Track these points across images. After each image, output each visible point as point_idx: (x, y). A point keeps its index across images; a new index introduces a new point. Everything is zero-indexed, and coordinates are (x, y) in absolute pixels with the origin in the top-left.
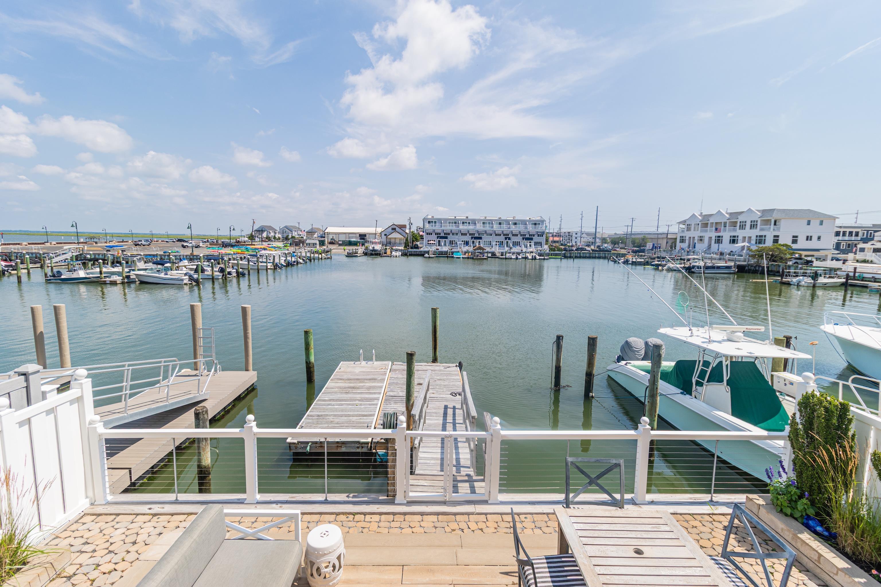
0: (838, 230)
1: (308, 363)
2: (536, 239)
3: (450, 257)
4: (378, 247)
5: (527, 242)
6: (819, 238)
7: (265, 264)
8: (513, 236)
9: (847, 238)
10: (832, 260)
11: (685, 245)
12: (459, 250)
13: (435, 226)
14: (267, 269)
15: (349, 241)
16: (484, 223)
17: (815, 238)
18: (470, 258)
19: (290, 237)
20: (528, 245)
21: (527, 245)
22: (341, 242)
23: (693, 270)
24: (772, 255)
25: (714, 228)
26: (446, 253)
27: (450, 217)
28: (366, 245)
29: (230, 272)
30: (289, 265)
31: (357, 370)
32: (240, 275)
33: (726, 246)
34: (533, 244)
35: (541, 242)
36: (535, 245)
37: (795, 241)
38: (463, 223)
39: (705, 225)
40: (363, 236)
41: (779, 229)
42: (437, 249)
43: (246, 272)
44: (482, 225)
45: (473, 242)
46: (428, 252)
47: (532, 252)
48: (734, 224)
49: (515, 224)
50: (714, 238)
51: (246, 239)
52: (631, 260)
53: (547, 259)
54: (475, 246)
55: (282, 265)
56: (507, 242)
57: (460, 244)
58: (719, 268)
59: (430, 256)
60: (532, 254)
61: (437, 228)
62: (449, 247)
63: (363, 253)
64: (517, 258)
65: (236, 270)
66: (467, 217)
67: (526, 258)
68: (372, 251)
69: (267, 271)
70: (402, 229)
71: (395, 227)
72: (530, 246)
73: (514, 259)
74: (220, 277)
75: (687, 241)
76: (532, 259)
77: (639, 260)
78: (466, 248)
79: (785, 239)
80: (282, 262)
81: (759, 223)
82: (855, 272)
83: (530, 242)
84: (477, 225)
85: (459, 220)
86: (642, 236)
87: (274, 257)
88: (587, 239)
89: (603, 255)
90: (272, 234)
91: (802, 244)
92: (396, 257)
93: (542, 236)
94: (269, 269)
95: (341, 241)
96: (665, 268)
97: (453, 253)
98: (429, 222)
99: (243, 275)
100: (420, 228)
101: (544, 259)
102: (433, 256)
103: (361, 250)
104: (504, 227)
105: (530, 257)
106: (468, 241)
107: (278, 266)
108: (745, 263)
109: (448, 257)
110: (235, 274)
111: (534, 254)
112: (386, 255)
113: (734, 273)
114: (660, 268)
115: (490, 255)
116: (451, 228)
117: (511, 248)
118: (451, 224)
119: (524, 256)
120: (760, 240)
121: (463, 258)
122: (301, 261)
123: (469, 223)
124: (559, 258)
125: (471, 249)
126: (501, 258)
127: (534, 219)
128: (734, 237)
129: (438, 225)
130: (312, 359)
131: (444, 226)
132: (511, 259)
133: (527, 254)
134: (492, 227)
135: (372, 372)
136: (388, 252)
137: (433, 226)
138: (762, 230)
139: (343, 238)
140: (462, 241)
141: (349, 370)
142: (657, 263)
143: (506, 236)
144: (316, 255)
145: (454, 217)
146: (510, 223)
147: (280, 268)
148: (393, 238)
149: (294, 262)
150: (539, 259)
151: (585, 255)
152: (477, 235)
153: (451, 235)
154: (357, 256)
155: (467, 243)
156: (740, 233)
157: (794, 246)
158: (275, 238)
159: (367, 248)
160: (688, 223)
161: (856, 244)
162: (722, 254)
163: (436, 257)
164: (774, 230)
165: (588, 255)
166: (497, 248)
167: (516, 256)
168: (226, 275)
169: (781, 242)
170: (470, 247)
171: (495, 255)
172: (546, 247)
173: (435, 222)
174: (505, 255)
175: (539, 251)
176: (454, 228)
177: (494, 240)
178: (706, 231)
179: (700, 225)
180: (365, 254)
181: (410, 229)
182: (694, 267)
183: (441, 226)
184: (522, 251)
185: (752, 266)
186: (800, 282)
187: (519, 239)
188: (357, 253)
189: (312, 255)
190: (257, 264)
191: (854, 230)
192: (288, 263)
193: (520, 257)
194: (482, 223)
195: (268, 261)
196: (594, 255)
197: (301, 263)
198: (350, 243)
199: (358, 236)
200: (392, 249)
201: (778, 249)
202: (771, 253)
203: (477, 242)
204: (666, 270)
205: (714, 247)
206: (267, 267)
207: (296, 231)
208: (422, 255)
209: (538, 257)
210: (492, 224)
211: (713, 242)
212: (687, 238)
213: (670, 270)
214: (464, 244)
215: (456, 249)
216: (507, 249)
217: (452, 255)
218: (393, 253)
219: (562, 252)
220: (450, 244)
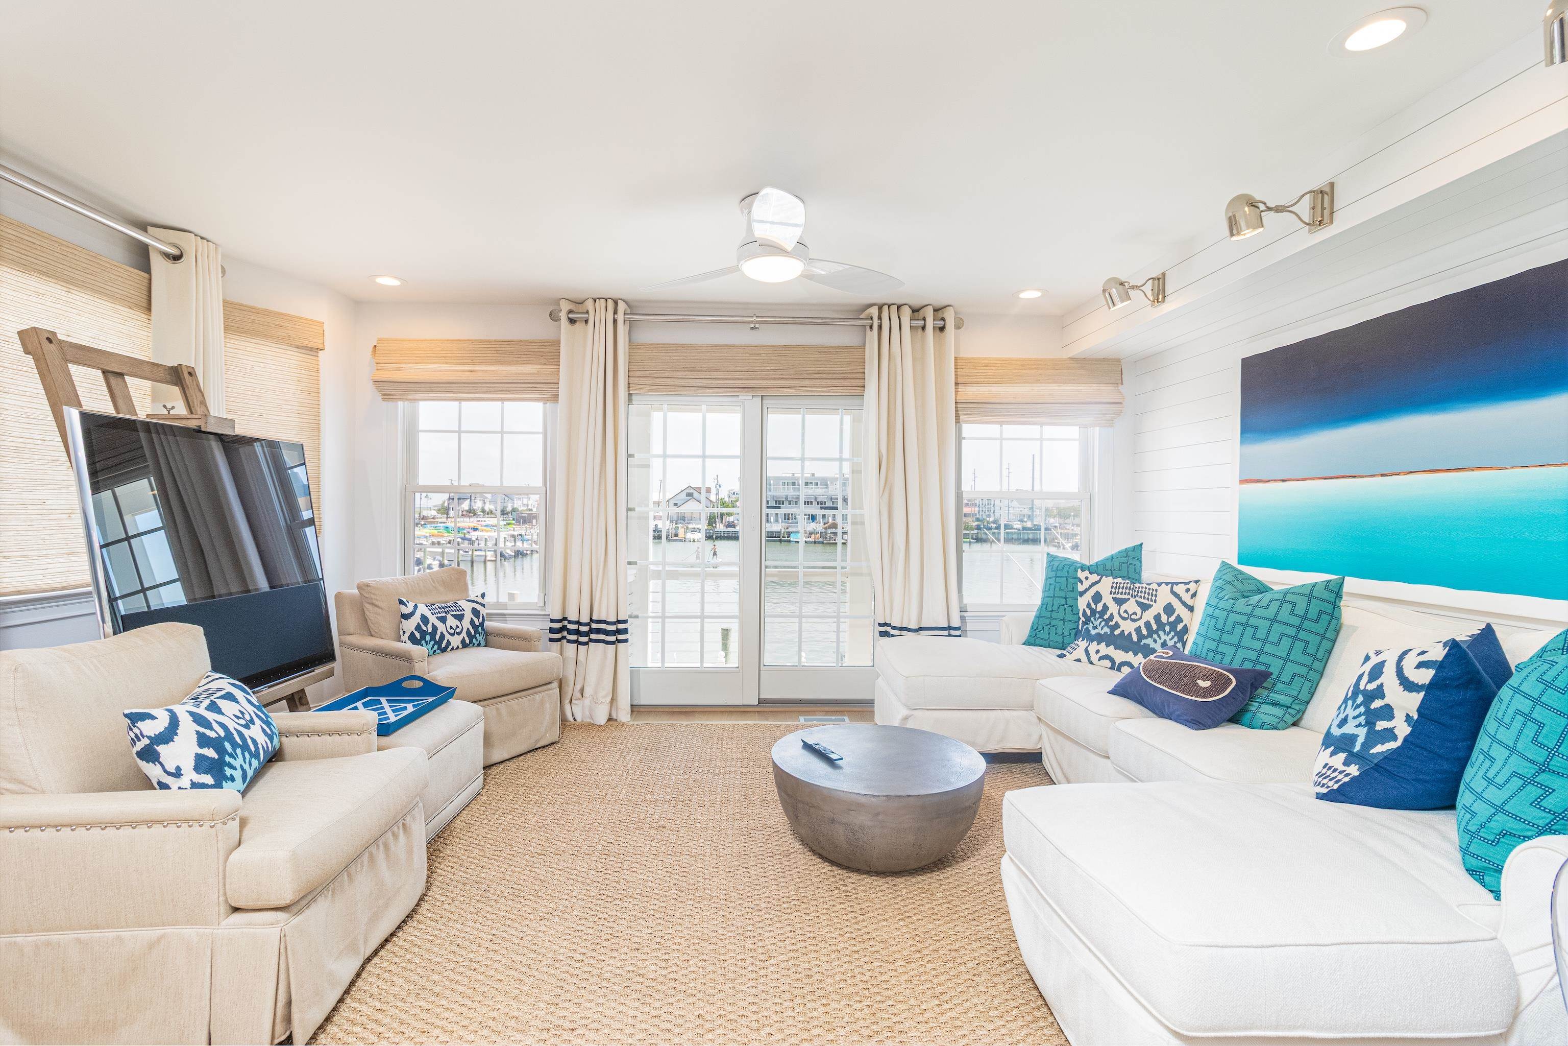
3: (785, 541)
4: (664, 525)
12: (799, 528)
16: (840, 484)
18: (819, 543)
19: (510, 508)
26: (778, 534)
27: (784, 475)
29: (430, 564)
38: (806, 484)
51: (434, 513)
54: (826, 521)
55: (508, 553)
57: (801, 519)
62: (784, 524)
65: (440, 561)
66: (813, 475)
70: (703, 494)
71: (692, 491)
78: (812, 526)
84: (830, 487)
85: (798, 479)
88: (1018, 510)
90: (479, 504)
92: (694, 541)
97: (789, 534)
100: (734, 493)
106: (816, 514)
107: (504, 555)
109: (781, 541)
112: (676, 538)
116: (786, 492)
118: (786, 486)
121: (806, 542)
123: (816, 484)
125: (819, 527)
131: (776, 490)
136: (681, 533)
140: (805, 515)
145: (790, 475)
148: (688, 510)
151: (1011, 537)
152: (829, 504)
153: (786, 504)
155: (813, 518)
158: (483, 511)
165: (1015, 536)
170: (818, 524)
176: (790, 492)
181: (717, 494)
183: (771, 490)
194: (837, 484)
196: (1021, 537)
200: (687, 528)
203: (829, 515)
207: (519, 499)
208: (735, 537)
214: (809, 519)
215: (794, 527)
217: (788, 537)
218: (690, 536)
219: (972, 532)
220: (785, 519)
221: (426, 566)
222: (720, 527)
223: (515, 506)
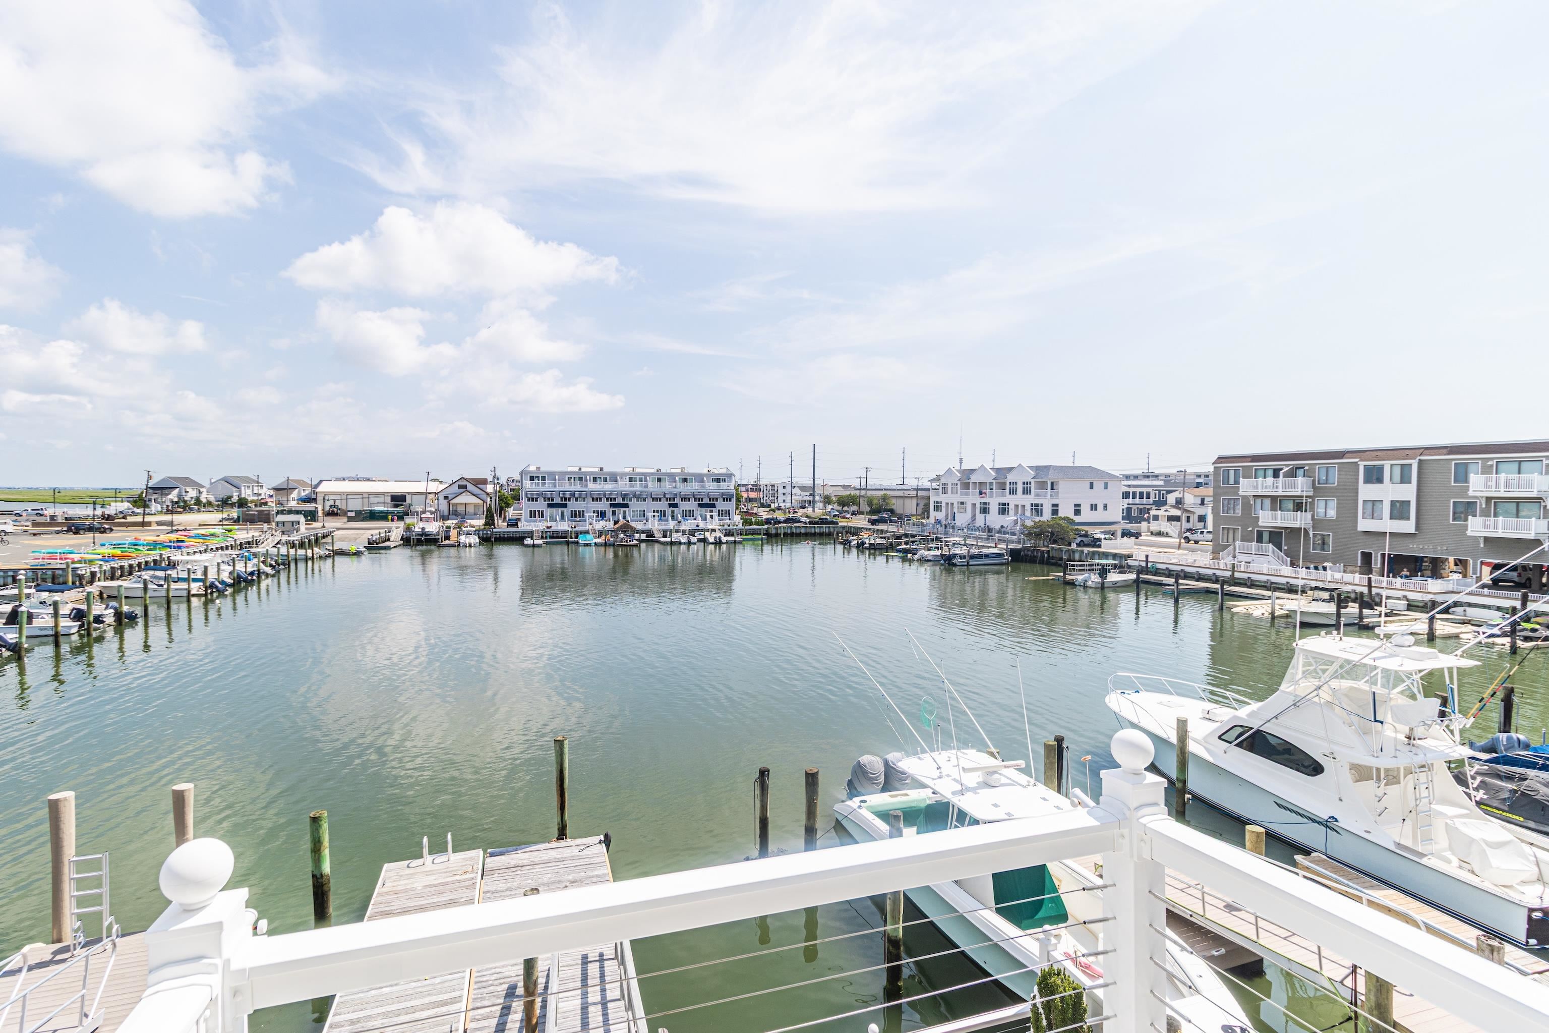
0: (1127, 489)
1: (318, 876)
2: (721, 505)
3: (572, 542)
4: (433, 527)
5: (706, 511)
6: (1105, 507)
7: (184, 585)
8: (682, 501)
9: (1137, 501)
10: (1123, 536)
11: (941, 515)
12: (588, 527)
13: (544, 485)
14: (189, 596)
15: (371, 511)
16: (631, 480)
17: (1100, 507)
18: (610, 545)
19: (235, 498)
20: (708, 517)
21: (706, 515)
22: (353, 514)
23: (954, 561)
24: (1052, 534)
25: (977, 491)
26: (565, 534)
27: (570, 469)
28: (409, 520)
29: (100, 616)
30: (241, 583)
31: (419, 883)
32: (123, 621)
33: (995, 520)
34: (715, 514)
35: (729, 511)
36: (719, 515)
37: (1077, 512)
38: (595, 479)
39: (966, 486)
40: (398, 499)
41: (1057, 495)
42: (548, 527)
43: (139, 611)
44: (628, 482)
45: (614, 513)
46: (530, 534)
47: (714, 530)
48: (1002, 486)
49: (685, 480)
50: (978, 506)
51: (125, 506)
52: (867, 541)
53: (740, 543)
54: (616, 519)
55: (222, 582)
56: (673, 512)
57: (590, 517)
58: (987, 556)
59: (536, 542)
60: (714, 534)
61: (547, 487)
62: (570, 523)
63: (402, 539)
64: (689, 543)
65: (115, 609)
66: (601, 469)
67: (704, 541)
68: (421, 535)
69: (189, 601)
70: (478, 486)
71: (465, 483)
72: (712, 517)
73: (685, 544)
74: (74, 630)
75: (944, 509)
76: (715, 543)
77: (879, 541)
78: (600, 525)
79: (1066, 511)
80: (225, 577)
81: (1033, 486)
82: (1147, 561)
83: (711, 511)
84: (619, 482)
85: (586, 474)
86: (882, 493)
87: (206, 568)
88: (800, 495)
89: (827, 530)
90: (192, 493)
91: (1087, 515)
92: (470, 546)
93: (730, 501)
94: (194, 595)
95: (352, 511)
96: (916, 557)
97: (577, 534)
98: (532, 478)
99: (132, 618)
101: (735, 542)
102: (540, 542)
103: (397, 530)
104: (667, 486)
105: (711, 540)
106: (605, 511)
107: (217, 587)
108: (1019, 546)
109: (568, 543)
110: (110, 619)
111: (718, 534)
112: (447, 542)
113: (1007, 564)
114: (909, 556)
115: (643, 536)
116: (573, 488)
117: (679, 522)
118: (573, 482)
119: (702, 537)
120: (1037, 509)
121: (596, 544)
122: (269, 570)
123: (605, 480)
124: (757, 539)
125: (610, 525)
126: (664, 544)
127: (716, 472)
128: (1004, 504)
129: (549, 483)
130: (326, 868)
131: (561, 486)
132: (680, 543)
133: (706, 533)
134: (646, 486)
135: (447, 883)
136: (453, 533)
137: (538, 485)
138: (1037, 495)
139: (355, 505)
140: (594, 512)
141: (403, 884)
142: (905, 546)
143: (670, 500)
144: (301, 552)
145: (576, 469)
146: (677, 478)
147: (221, 593)
148: (461, 504)
149: (252, 574)
150: (727, 542)
151: (798, 531)
152: (619, 500)
153: (573, 501)
154: (387, 548)
155: (602, 515)
156: (1012, 501)
157: (1077, 519)
158: (198, 502)
159: (408, 529)
160: (943, 481)
161: (1148, 510)
162: (990, 530)
163: (547, 543)
164: (1051, 496)
165: (803, 531)
166: (656, 523)
167: (688, 537)
168: (89, 623)
169: (1061, 514)
170: (608, 522)
171: (652, 535)
172: (737, 519)
173: (544, 479)
174: (670, 536)
175: (726, 527)
176: (577, 487)
177: (650, 507)
178: (967, 495)
179: (959, 485)
180: (406, 541)
181: (495, 485)
182: (954, 556)
183: (555, 485)
184: (698, 526)
185: (1029, 550)
186: (1086, 581)
187: (692, 505)
188: (389, 540)
189: (292, 551)
190: (165, 586)
191: (1145, 490)
192: (239, 576)
193: (694, 539)
194: (628, 479)
195: (192, 576)
196: (813, 531)
197: (267, 575)
198: (373, 516)
199: (388, 499)
200: (460, 529)
201: (1058, 524)
202: (1050, 530)
203: (620, 512)
204: (918, 560)
205: (980, 520)
206: (189, 592)
207: (248, 487)
208: (518, 540)
209: (724, 539)
210: (646, 480)
211: (978, 511)
212: (944, 505)
213: (923, 561)
214: (597, 516)
215: (582, 526)
216: (672, 524)
217: (576, 537)
218: (463, 538)
219: (764, 527)
220: (572, 517)
221: (92, 619)
222: (501, 526)
223: (243, 496)
